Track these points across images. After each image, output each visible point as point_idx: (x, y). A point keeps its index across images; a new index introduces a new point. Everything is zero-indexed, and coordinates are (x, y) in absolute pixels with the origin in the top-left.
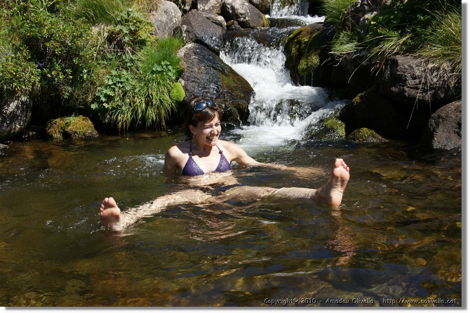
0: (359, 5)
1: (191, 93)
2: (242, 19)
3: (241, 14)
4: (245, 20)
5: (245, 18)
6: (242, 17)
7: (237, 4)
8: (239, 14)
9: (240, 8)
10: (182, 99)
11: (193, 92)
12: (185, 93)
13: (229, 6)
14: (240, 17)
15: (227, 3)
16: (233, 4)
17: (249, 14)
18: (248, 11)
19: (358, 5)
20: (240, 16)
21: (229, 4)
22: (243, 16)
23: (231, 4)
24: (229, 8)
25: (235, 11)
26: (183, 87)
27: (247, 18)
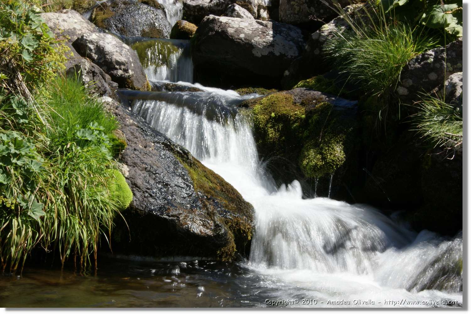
0: (432, 60)
1: (147, 192)
2: (120, 72)
3: (118, 63)
4: (127, 74)
5: (126, 71)
6: (120, 69)
7: (108, 43)
8: (114, 63)
9: (117, 52)
10: (127, 205)
11: (148, 191)
12: (133, 191)
13: (92, 47)
14: (116, 69)
15: (88, 39)
16: (101, 43)
17: (132, 65)
18: (131, 59)
19: (428, 58)
20: (118, 67)
21: (91, 42)
22: (123, 67)
23: (97, 43)
24: (91, 50)
25: (105, 57)
26: (126, 178)
27: (131, 72)
